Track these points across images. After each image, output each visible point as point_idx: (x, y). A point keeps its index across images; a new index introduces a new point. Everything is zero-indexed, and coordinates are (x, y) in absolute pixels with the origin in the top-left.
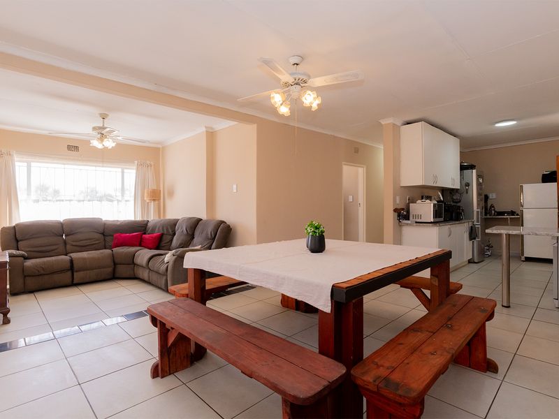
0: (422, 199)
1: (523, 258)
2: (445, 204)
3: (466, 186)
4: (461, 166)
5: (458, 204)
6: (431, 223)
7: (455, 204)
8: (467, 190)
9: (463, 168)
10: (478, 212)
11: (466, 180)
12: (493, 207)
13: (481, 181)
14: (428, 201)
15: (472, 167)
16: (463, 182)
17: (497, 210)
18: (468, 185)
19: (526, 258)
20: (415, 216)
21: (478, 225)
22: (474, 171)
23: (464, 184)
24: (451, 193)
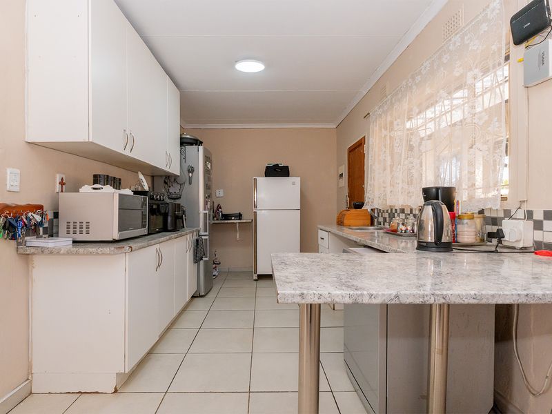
0: (95, 182)
1: (255, 277)
2: (151, 198)
3: (189, 171)
4: (181, 138)
5: (177, 202)
6: (115, 241)
7: (172, 201)
8: (190, 179)
9: (184, 142)
10: (205, 214)
11: (190, 163)
12: (220, 208)
13: (209, 166)
14: (108, 189)
15: (196, 142)
16: (184, 164)
17: (225, 212)
18: (191, 170)
19: (258, 275)
20: (73, 227)
21: (205, 236)
22: (201, 148)
23: (185, 169)
24: (166, 183)
